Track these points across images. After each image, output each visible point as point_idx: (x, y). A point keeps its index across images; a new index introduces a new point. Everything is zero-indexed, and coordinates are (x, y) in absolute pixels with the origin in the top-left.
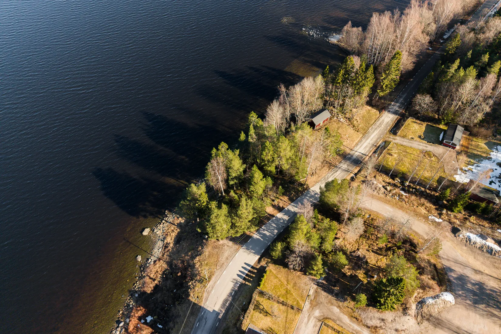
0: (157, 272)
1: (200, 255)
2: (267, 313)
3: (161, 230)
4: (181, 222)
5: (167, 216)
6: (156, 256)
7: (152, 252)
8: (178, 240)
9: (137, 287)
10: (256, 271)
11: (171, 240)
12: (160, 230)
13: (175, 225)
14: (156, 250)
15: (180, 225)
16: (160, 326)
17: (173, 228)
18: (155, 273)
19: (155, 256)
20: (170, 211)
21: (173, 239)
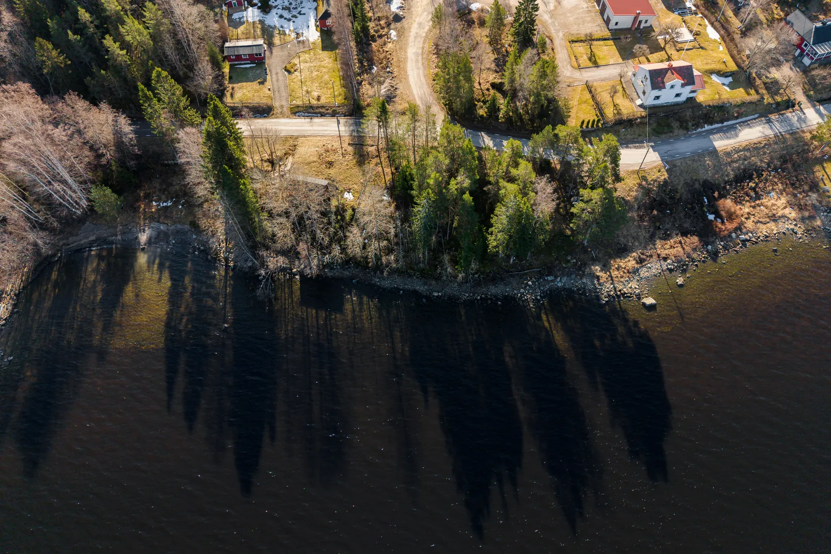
0: (671, 247)
1: (623, 198)
2: (615, 106)
3: (630, 285)
4: (599, 269)
5: (609, 295)
6: (658, 265)
7: (660, 273)
8: (623, 251)
9: (703, 256)
10: (587, 139)
11: (629, 261)
12: (631, 288)
13: (610, 272)
14: (654, 271)
15: (606, 267)
16: (706, 200)
17: (616, 273)
18: (674, 248)
19: (661, 266)
20: (598, 298)
21: (627, 260)
